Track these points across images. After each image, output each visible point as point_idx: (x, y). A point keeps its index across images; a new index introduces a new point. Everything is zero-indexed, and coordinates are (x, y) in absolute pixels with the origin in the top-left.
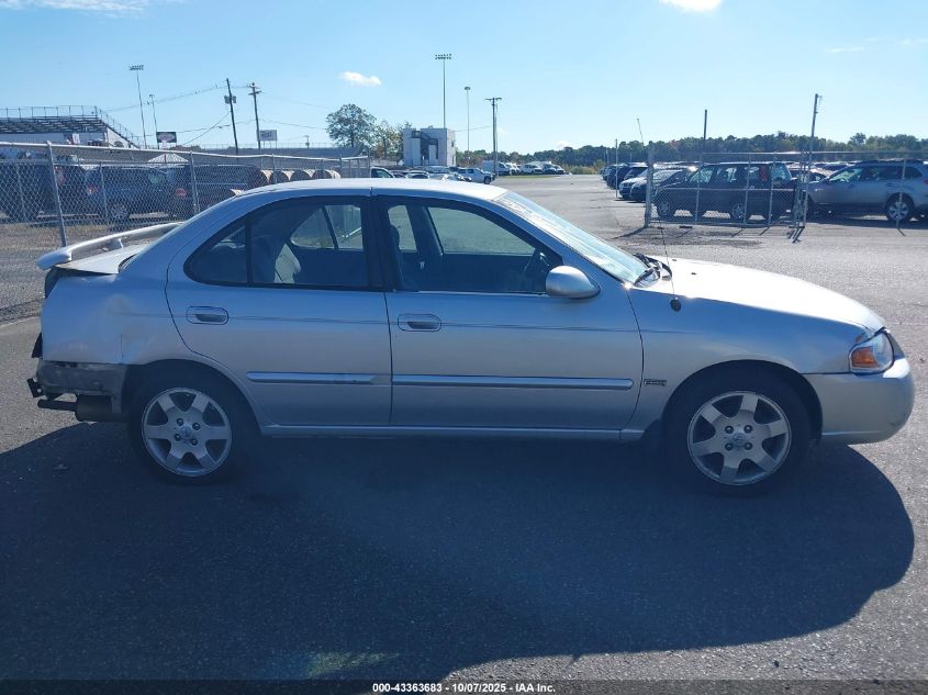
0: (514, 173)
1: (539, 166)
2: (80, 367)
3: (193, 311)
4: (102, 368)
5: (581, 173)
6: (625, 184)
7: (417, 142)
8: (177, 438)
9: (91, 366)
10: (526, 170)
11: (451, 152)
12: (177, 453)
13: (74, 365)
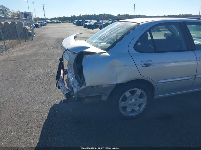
0: (50, 23)
1: (55, 21)
2: (99, 87)
3: (143, 63)
4: (108, 86)
5: (64, 22)
6: (85, 25)
7: (23, 15)
8: (130, 105)
9: (104, 86)
10: (52, 22)
11: (33, 18)
12: (129, 110)
13: (97, 86)
